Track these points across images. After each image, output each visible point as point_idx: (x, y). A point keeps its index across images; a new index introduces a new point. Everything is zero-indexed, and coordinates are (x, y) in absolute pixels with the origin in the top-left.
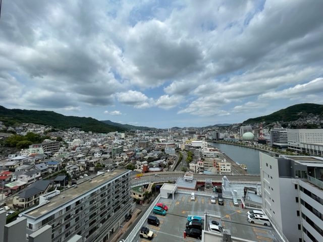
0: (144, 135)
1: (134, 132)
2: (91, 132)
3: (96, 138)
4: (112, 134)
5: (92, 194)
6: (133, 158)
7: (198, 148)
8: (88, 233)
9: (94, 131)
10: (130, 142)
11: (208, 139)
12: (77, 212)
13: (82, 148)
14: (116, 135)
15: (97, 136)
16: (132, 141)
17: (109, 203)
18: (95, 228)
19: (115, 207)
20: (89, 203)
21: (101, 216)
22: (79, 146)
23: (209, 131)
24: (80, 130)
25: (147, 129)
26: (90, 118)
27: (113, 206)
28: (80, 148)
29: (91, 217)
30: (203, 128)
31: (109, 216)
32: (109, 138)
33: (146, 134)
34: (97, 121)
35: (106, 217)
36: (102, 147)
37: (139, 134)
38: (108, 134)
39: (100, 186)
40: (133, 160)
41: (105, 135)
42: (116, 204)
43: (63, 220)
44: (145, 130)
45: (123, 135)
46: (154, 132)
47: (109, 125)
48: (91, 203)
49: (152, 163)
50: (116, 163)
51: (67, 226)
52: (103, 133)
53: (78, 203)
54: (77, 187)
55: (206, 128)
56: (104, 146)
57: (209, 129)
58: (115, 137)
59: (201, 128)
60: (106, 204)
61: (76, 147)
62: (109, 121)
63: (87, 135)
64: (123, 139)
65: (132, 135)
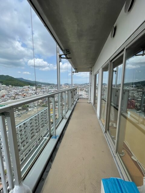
0: (47, 88)
1: (41, 86)
2: (11, 86)
3: (16, 90)
4: (26, 87)
5: (31, 120)
6: (45, 101)
7: (80, 95)
8: (31, 138)
9: (13, 85)
10: (40, 92)
11: (85, 91)
12: (25, 128)
13: (9, 96)
14: (29, 87)
15: (15, 88)
16: (41, 91)
17: (39, 124)
18: (34, 136)
19: (42, 125)
20: (29, 124)
21: (36, 130)
22: (7, 95)
23: (86, 86)
24: (3, 84)
25: (49, 84)
26: (8, 76)
27: (41, 125)
28: (7, 96)
29: (31, 131)
30: (82, 84)
31: (39, 130)
32: (25, 90)
33: (49, 87)
34: (13, 78)
35: (38, 130)
36: (23, 95)
37: (44, 88)
38: (24, 87)
39: (34, 115)
40: (45, 102)
41: (21, 87)
42: (42, 124)
43: (19, 132)
44: (48, 85)
45: (34, 88)
46: (54, 86)
47: (23, 81)
48: (31, 124)
49: (56, 104)
50: (35, 104)
51: (21, 135)
52: (20, 86)
53: (24, 124)
54: (20, 117)
55: (84, 84)
56: (24, 94)
57: (86, 85)
58: (29, 89)
59: (81, 84)
60: (38, 124)
61: (4, 95)
62: (22, 78)
63: (8, 87)
64: (35, 90)
65: (39, 88)
